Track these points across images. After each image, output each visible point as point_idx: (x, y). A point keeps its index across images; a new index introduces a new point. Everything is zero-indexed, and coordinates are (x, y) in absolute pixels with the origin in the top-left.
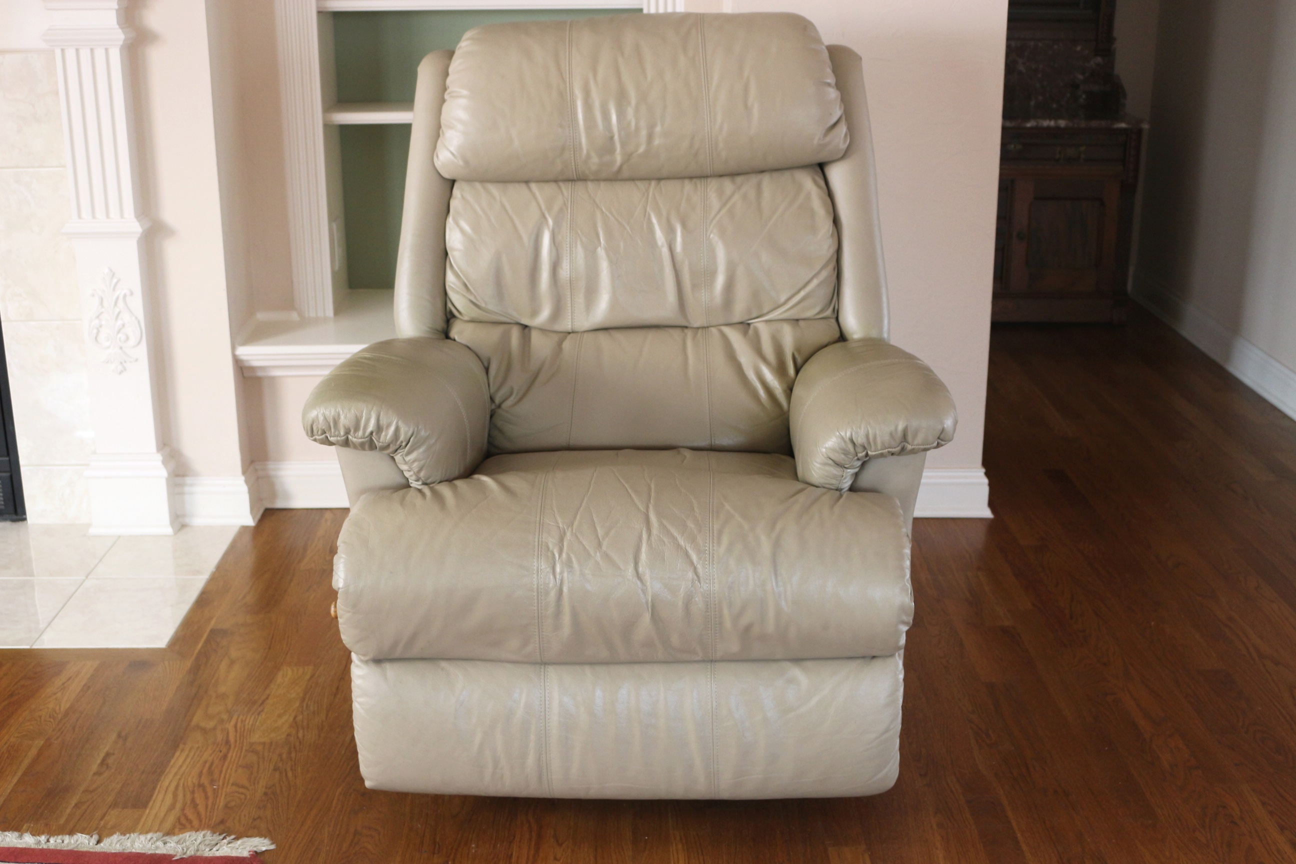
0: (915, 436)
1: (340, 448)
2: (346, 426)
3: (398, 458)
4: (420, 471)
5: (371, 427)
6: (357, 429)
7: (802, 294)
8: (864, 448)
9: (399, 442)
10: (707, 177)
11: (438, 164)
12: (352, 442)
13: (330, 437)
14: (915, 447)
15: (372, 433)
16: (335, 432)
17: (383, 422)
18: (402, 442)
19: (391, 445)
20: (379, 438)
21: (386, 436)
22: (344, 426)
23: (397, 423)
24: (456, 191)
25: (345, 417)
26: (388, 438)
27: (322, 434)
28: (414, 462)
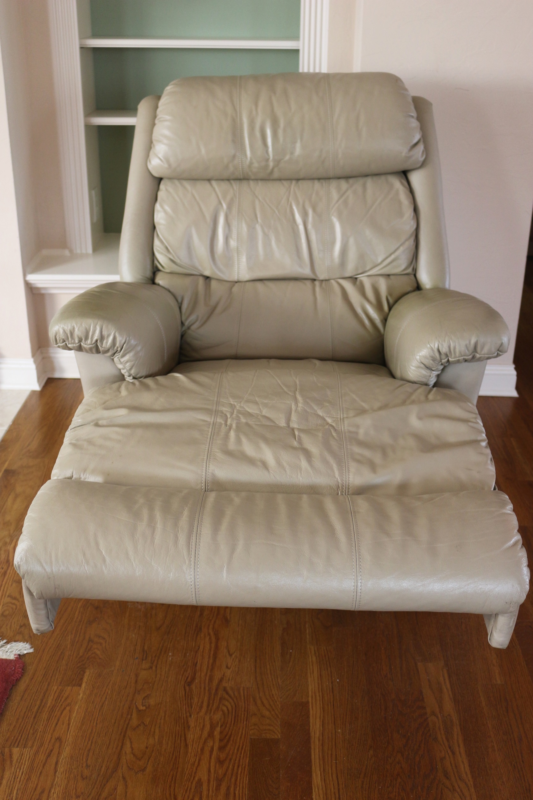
0: (482, 348)
1: (77, 352)
2: (79, 336)
3: (116, 359)
4: (131, 369)
5: (97, 336)
6: (87, 338)
7: (393, 257)
8: (447, 355)
9: (115, 348)
10: (329, 179)
11: (150, 167)
12: (84, 347)
14: (482, 356)
15: (97, 341)
16: (72, 340)
17: (105, 333)
18: (118, 348)
19: (110, 350)
20: (102, 344)
21: (107, 343)
23: (114, 333)
24: (162, 186)
25: (78, 330)
26: (108, 344)
27: (63, 342)
28: (127, 362)
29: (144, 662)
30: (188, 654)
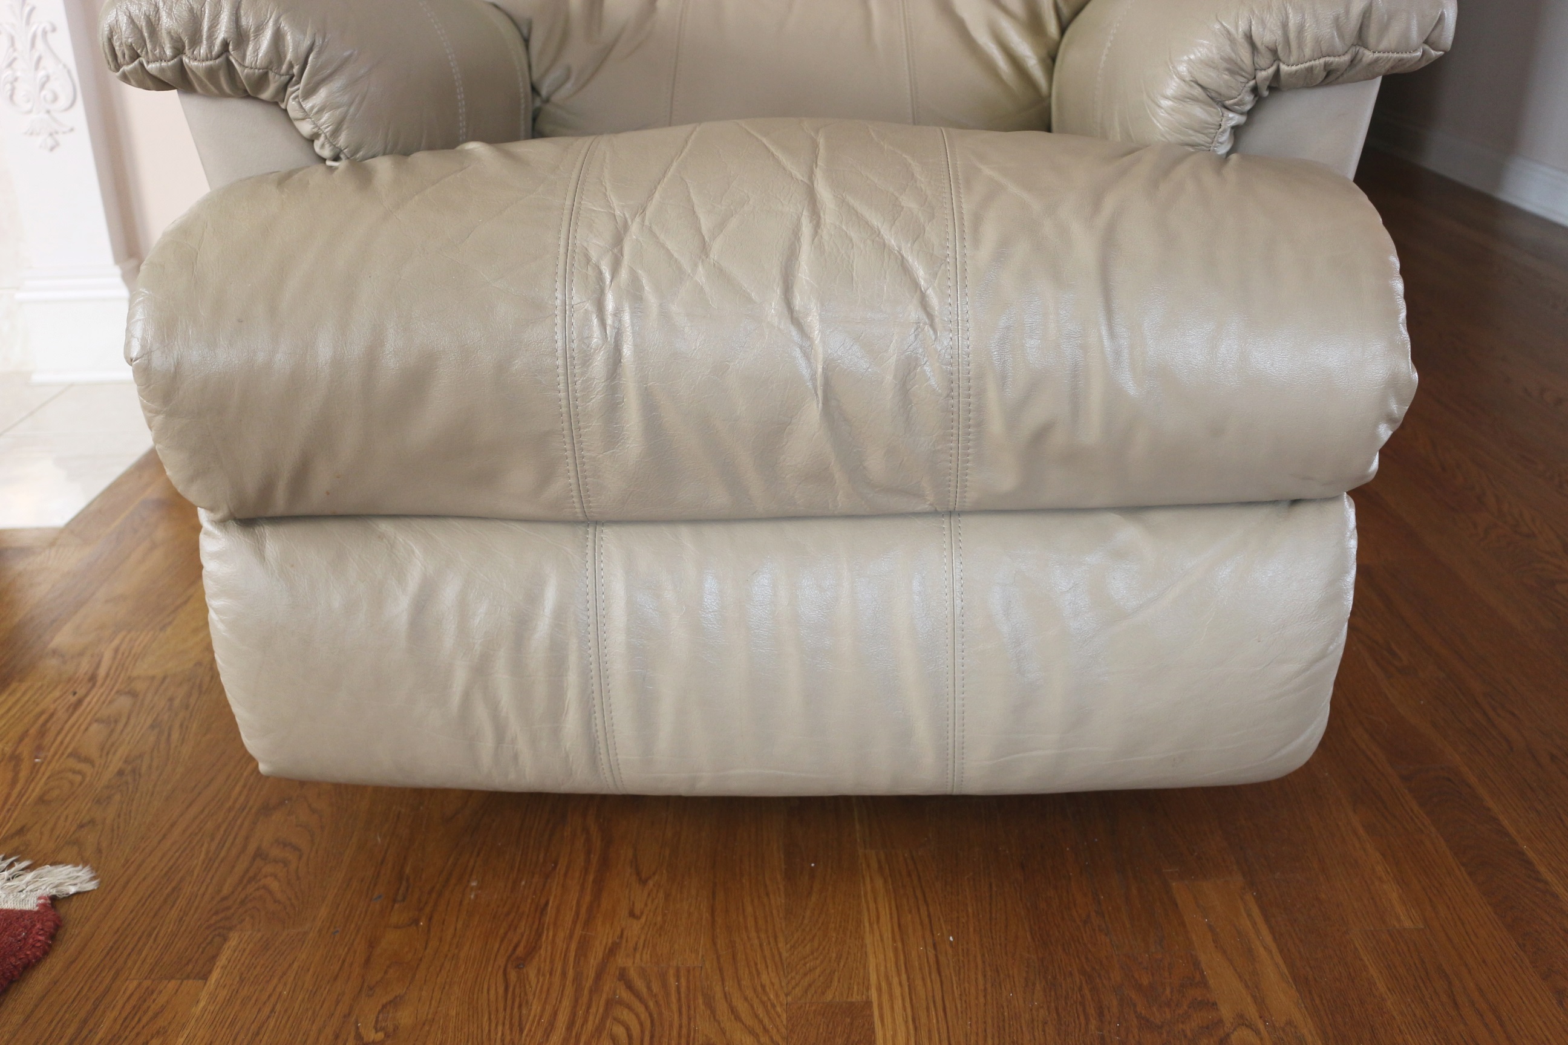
0: (1384, 28)
2: (174, 34)
3: (291, 105)
4: (336, 132)
5: (223, 32)
6: (195, 41)
8: (1274, 52)
9: (284, 67)
13: (148, 63)
14: (1381, 55)
15: (225, 45)
16: (154, 49)
17: (248, 21)
18: (291, 66)
19: (271, 75)
20: (244, 57)
21: (256, 51)
22: (169, 33)
23: (277, 21)
25: (170, 13)
26: (261, 55)
27: (133, 60)
28: (321, 110)
29: (396, 906)
30: (523, 883)
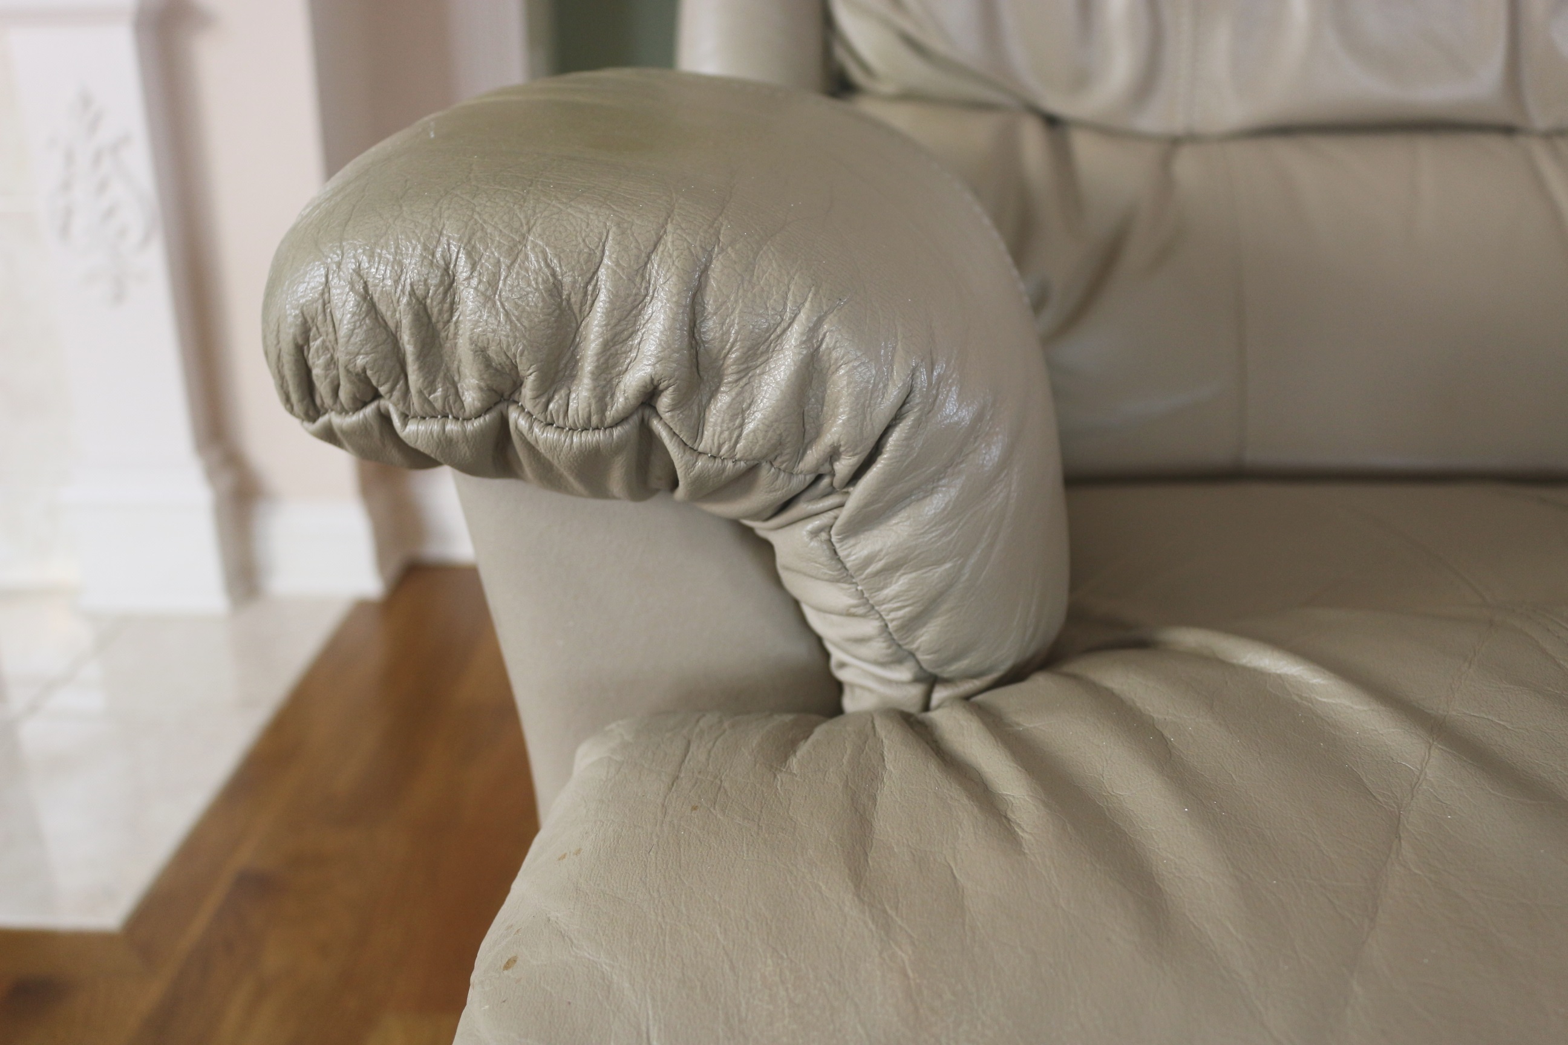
1: (474, 480)
2: (492, 352)
4: (912, 624)
5: (647, 356)
6: (557, 375)
9: (813, 456)
12: (531, 449)
13: (405, 418)
15: (649, 397)
16: (430, 386)
17: (726, 329)
18: (833, 455)
19: (766, 473)
20: (697, 430)
21: (739, 412)
22: (481, 352)
23: (813, 330)
25: (489, 296)
26: (750, 427)
27: (360, 404)
28: (892, 569)
